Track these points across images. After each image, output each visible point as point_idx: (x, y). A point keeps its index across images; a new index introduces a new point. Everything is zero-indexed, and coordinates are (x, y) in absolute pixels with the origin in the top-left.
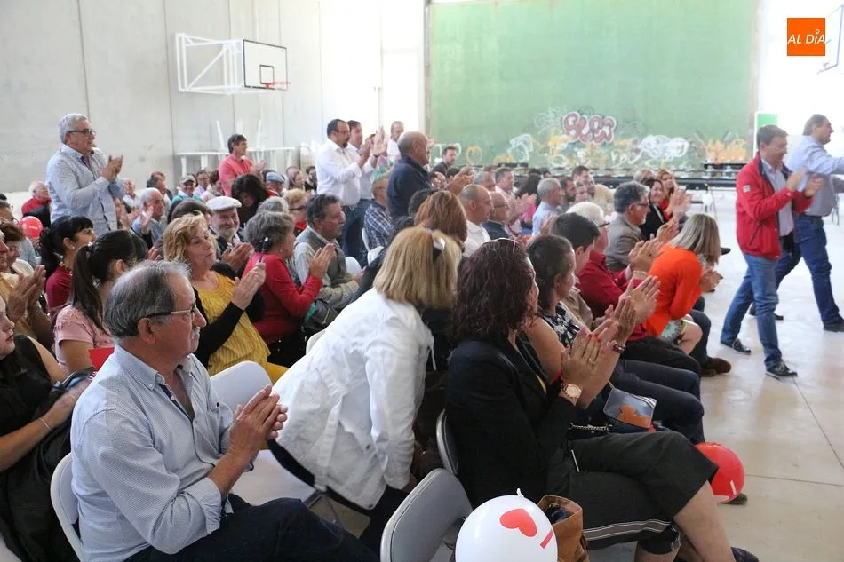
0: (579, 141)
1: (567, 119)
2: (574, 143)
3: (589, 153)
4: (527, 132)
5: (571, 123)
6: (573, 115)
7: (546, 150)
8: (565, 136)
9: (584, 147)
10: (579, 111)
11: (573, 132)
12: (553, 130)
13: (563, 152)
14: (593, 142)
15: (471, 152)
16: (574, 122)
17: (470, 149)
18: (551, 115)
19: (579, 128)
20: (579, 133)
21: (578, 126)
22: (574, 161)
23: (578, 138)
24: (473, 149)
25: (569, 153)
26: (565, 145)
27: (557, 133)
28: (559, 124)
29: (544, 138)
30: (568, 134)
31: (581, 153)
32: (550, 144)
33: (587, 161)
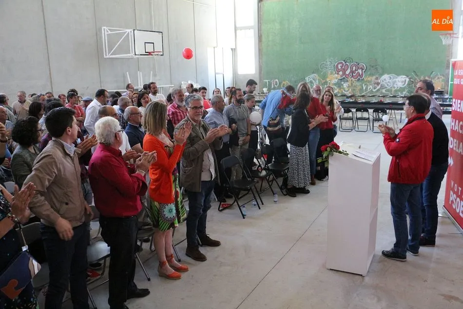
0: (344, 78)
1: (337, 65)
2: (341, 80)
3: (350, 85)
4: (315, 73)
5: (340, 68)
6: (341, 63)
7: (326, 83)
8: (336, 75)
9: (347, 81)
10: (344, 61)
11: (341, 73)
12: (329, 72)
13: (335, 84)
14: (352, 79)
15: (284, 84)
16: (342, 67)
17: (284, 82)
18: (329, 63)
19: (344, 71)
20: (344, 73)
21: (344, 69)
22: (342, 90)
23: (344, 76)
25: (339, 85)
26: (336, 80)
27: (331, 73)
28: (333, 68)
29: (324, 77)
30: (338, 74)
31: (345, 85)
32: (328, 80)
33: (349, 90)
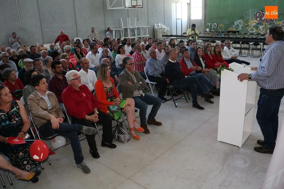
0: (260, 22)
1: (256, 14)
2: (258, 23)
3: (264, 27)
4: (240, 19)
5: (258, 15)
6: (259, 12)
7: (248, 26)
8: (255, 21)
9: (262, 25)
10: (261, 11)
11: (258, 19)
12: (251, 18)
13: (254, 27)
14: (266, 23)
15: (220, 26)
16: (259, 15)
17: (220, 25)
18: (250, 12)
19: (261, 18)
20: (261, 19)
21: (261, 16)
22: (258, 30)
23: (260, 21)
24: (221, 25)
25: (257, 27)
26: (255, 24)
27: (252, 19)
28: (253, 16)
29: (247, 21)
30: (256, 20)
31: (261, 27)
32: (249, 24)
33: (263, 30)
